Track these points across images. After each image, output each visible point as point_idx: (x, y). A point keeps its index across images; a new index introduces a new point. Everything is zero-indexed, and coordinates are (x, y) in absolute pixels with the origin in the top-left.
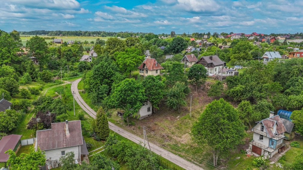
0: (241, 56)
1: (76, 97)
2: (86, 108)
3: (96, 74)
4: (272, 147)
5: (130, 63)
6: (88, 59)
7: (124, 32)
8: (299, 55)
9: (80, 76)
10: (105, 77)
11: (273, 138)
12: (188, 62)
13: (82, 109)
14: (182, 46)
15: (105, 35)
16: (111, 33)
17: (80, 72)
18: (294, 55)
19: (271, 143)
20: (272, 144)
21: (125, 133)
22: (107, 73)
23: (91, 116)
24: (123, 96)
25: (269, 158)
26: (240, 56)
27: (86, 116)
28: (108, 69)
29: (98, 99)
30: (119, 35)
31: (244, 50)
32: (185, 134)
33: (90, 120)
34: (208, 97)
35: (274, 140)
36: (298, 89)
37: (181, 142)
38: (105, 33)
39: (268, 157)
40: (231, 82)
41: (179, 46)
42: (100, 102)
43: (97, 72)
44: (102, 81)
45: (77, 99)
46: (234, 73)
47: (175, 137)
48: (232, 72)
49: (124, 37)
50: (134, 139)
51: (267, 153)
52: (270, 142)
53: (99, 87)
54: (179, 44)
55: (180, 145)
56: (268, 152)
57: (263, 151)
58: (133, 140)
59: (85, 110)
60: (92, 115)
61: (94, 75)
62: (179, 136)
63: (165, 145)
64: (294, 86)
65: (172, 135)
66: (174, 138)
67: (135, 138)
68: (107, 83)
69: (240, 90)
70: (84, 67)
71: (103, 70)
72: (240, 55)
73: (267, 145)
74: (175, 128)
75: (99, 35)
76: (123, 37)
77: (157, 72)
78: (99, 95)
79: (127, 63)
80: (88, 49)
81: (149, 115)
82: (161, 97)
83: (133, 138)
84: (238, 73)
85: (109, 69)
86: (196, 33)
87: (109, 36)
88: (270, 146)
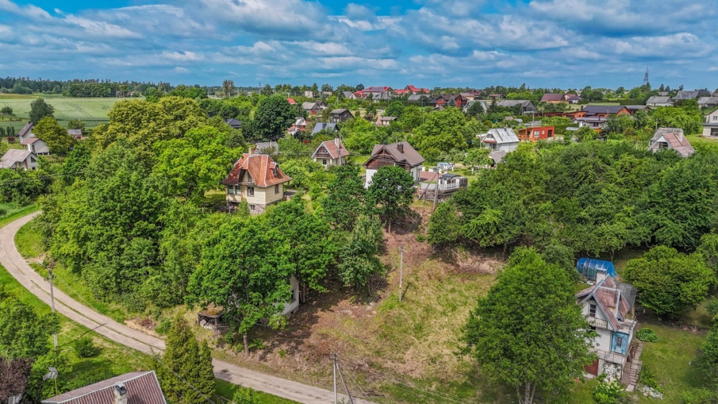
0: (444, 141)
1: (31, 284)
2: (83, 315)
3: (107, 210)
4: (619, 350)
5: (209, 170)
6: (25, 160)
7: (86, 81)
8: (538, 133)
9: (8, 214)
10: (137, 216)
11: (620, 330)
12: (332, 158)
13: (70, 320)
14: (286, 118)
15: (27, 88)
16: (45, 83)
17: (8, 201)
18: (529, 133)
19: (614, 343)
20: (619, 345)
21: (245, 375)
22: (145, 202)
23: (111, 338)
24: (238, 272)
25: (619, 378)
26: (441, 140)
27: (97, 342)
28: (143, 192)
29: (120, 283)
30: (78, 89)
31: (448, 128)
32: (407, 349)
33: (114, 351)
34: (418, 243)
35: (623, 335)
36: (604, 210)
37: (409, 374)
38: (25, 83)
39: (616, 377)
40: (467, 203)
41: (278, 118)
42: (129, 291)
43: (110, 203)
44: (128, 226)
45: (36, 289)
46: (458, 181)
47: (389, 363)
48: (454, 178)
49: (92, 94)
50: (281, 389)
51: (612, 366)
52: (614, 340)
53: (122, 246)
54: (279, 114)
55: (412, 385)
56: (614, 363)
57: (601, 363)
58: (281, 392)
59: (81, 323)
60: (113, 335)
61: (102, 211)
62: (397, 357)
63: (376, 392)
64: (594, 203)
65: (380, 360)
66: (386, 365)
67: (285, 386)
68: (144, 234)
69: (494, 221)
70: (19, 185)
71: (132, 195)
72: (443, 138)
73: (607, 348)
74: (377, 339)
75: (9, 90)
76: (89, 93)
77: (277, 192)
78: (120, 270)
79: (200, 169)
80: (8, 132)
81: (292, 313)
82: (331, 259)
83: (279, 387)
84: (466, 181)
85: (147, 190)
86: (285, 86)
87: (41, 92)
88: (613, 350)
